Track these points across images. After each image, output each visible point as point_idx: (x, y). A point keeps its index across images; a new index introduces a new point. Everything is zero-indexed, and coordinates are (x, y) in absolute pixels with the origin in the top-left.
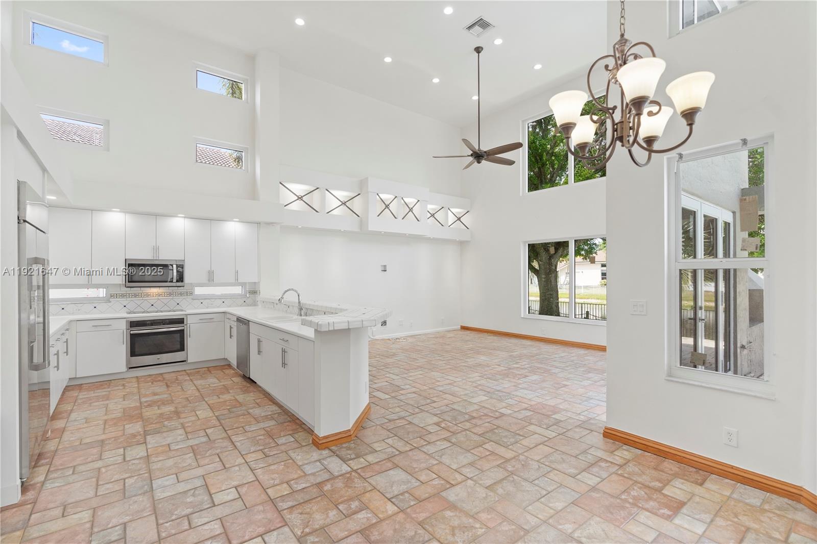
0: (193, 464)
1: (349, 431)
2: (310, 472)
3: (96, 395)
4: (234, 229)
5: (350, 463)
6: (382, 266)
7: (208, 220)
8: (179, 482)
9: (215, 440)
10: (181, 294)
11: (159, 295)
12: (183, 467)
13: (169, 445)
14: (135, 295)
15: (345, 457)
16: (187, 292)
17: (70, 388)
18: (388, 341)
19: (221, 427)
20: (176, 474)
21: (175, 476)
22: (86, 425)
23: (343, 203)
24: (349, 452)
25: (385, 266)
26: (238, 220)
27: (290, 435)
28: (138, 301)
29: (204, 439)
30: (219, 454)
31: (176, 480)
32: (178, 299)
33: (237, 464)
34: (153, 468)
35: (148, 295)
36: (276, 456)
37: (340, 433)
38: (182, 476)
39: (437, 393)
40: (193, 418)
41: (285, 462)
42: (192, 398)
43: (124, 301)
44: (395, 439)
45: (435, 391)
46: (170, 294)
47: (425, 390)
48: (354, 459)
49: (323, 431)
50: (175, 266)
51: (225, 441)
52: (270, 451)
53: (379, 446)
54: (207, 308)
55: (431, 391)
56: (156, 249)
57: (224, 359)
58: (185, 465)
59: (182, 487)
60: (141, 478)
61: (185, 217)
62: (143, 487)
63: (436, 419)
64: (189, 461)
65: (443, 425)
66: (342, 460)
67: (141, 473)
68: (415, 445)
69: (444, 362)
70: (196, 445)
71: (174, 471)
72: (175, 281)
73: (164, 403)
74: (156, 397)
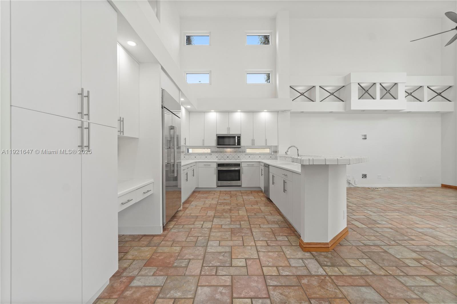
0: (229, 238)
1: (327, 244)
2: (294, 265)
3: (204, 196)
4: (265, 116)
5: (326, 269)
6: (363, 135)
7: (252, 112)
8: (219, 246)
9: (243, 228)
10: (240, 152)
11: (231, 152)
12: (224, 238)
13: (222, 225)
14: (221, 152)
15: (322, 262)
16: (243, 151)
17: (196, 192)
18: (368, 189)
19: (248, 222)
20: (220, 241)
21: (219, 242)
22: (195, 208)
23: (332, 94)
24: (326, 259)
25: (365, 136)
26: (266, 111)
27: (286, 236)
28: (222, 154)
29: (238, 226)
30: (243, 237)
31: (218, 245)
32: (239, 154)
33: (250, 245)
34: (212, 235)
35: (226, 152)
36: (274, 247)
37: (320, 244)
38: (223, 243)
39: (417, 233)
40: (237, 214)
41: (278, 253)
42: (240, 204)
43: (217, 155)
44: (369, 261)
45: (414, 231)
46: (235, 152)
47: (402, 229)
48: (330, 266)
49: (307, 239)
50: (236, 137)
51: (248, 230)
52: (271, 243)
53: (353, 263)
54: (252, 159)
55: (409, 231)
56: (229, 129)
57: (259, 187)
58: (225, 237)
59: (220, 249)
60: (205, 238)
61: (241, 112)
62: (204, 243)
63: (414, 255)
64: (228, 236)
65: (424, 263)
66: (319, 264)
67: (206, 236)
68: (391, 273)
69: (424, 210)
70: (233, 228)
71: (219, 239)
72: (236, 145)
73: (227, 204)
74: (225, 201)
